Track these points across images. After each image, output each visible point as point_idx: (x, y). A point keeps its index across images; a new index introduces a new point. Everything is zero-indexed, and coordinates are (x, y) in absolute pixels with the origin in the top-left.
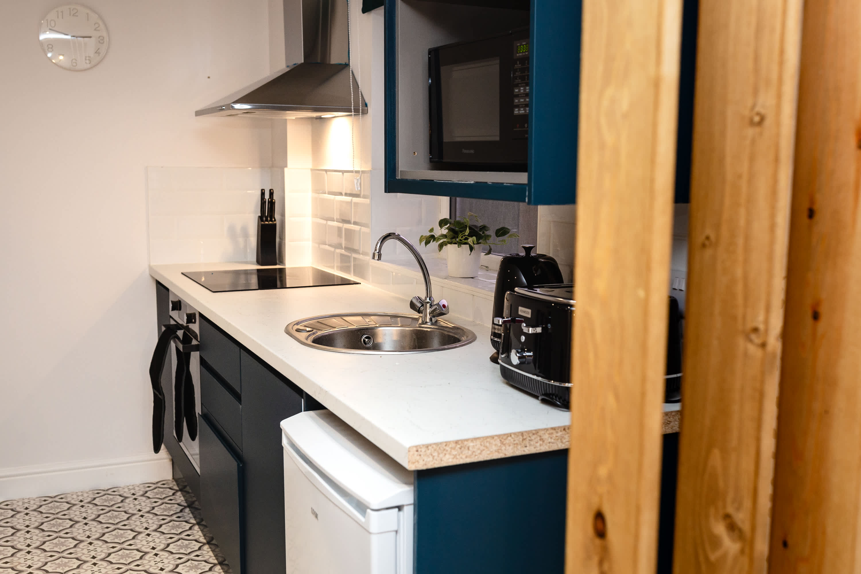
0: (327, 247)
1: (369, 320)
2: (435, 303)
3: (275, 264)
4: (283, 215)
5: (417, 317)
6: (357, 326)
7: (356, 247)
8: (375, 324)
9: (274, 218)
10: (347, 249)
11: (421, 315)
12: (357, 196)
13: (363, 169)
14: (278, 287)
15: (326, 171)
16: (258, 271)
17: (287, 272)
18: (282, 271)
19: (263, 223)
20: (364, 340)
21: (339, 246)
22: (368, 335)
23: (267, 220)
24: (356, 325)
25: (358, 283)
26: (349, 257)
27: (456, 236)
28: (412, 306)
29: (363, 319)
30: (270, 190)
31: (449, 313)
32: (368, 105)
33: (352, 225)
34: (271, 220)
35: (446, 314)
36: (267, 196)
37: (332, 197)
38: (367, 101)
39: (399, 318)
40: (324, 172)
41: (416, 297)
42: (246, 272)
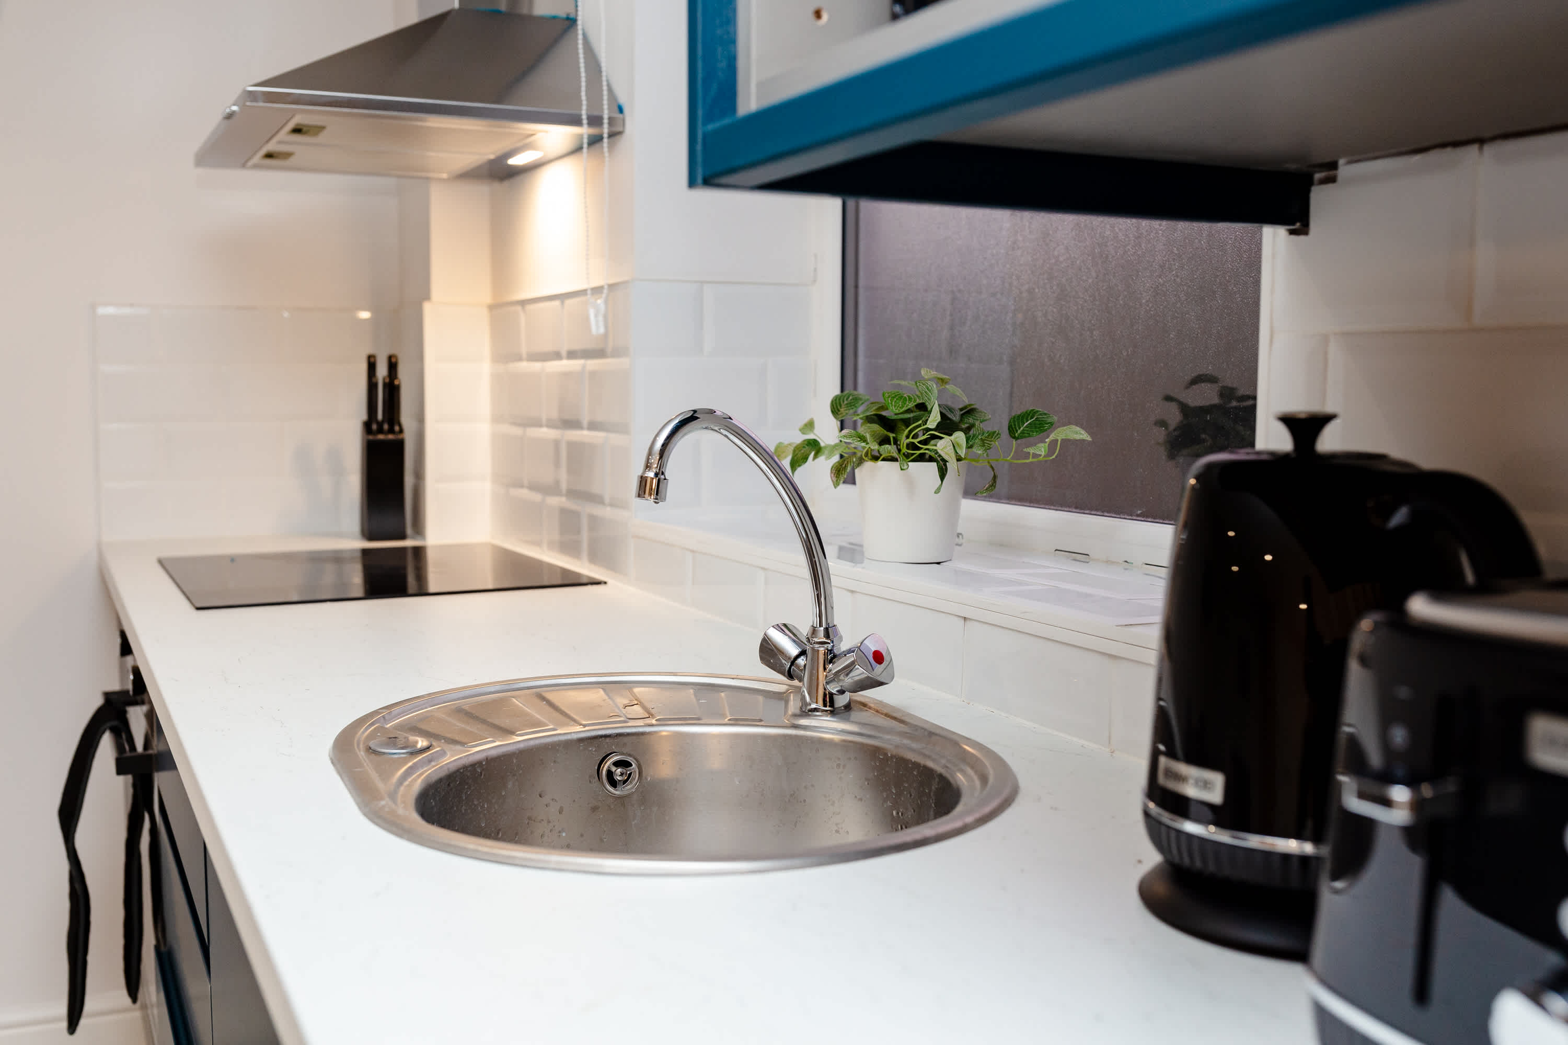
0: (524, 493)
1: (626, 702)
2: (844, 646)
3: (403, 537)
4: (420, 419)
5: (783, 688)
6: (585, 726)
7: (596, 489)
8: (648, 716)
9: (400, 425)
10: (573, 494)
11: (796, 683)
12: (599, 353)
13: (611, 281)
14: (410, 591)
15: (523, 303)
16: (365, 552)
17: (431, 557)
18: (419, 552)
19: (371, 437)
20: (610, 774)
21: (552, 489)
22: (622, 754)
23: (380, 430)
24: (586, 720)
25: (598, 583)
26: (576, 515)
27: (892, 435)
28: (769, 652)
29: (606, 697)
30: (390, 358)
31: (893, 678)
32: (626, 110)
33: (585, 432)
34: (391, 431)
35: (887, 684)
36: (382, 371)
37: (537, 366)
38: (623, 99)
39: (723, 694)
40: (519, 308)
41: (778, 625)
42: (337, 558)
